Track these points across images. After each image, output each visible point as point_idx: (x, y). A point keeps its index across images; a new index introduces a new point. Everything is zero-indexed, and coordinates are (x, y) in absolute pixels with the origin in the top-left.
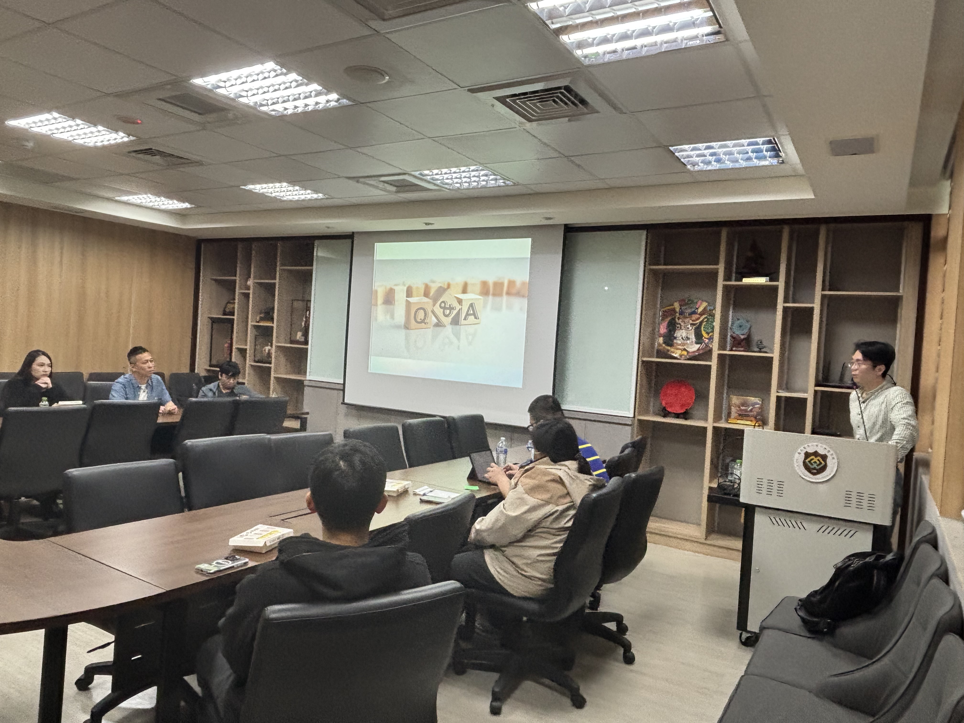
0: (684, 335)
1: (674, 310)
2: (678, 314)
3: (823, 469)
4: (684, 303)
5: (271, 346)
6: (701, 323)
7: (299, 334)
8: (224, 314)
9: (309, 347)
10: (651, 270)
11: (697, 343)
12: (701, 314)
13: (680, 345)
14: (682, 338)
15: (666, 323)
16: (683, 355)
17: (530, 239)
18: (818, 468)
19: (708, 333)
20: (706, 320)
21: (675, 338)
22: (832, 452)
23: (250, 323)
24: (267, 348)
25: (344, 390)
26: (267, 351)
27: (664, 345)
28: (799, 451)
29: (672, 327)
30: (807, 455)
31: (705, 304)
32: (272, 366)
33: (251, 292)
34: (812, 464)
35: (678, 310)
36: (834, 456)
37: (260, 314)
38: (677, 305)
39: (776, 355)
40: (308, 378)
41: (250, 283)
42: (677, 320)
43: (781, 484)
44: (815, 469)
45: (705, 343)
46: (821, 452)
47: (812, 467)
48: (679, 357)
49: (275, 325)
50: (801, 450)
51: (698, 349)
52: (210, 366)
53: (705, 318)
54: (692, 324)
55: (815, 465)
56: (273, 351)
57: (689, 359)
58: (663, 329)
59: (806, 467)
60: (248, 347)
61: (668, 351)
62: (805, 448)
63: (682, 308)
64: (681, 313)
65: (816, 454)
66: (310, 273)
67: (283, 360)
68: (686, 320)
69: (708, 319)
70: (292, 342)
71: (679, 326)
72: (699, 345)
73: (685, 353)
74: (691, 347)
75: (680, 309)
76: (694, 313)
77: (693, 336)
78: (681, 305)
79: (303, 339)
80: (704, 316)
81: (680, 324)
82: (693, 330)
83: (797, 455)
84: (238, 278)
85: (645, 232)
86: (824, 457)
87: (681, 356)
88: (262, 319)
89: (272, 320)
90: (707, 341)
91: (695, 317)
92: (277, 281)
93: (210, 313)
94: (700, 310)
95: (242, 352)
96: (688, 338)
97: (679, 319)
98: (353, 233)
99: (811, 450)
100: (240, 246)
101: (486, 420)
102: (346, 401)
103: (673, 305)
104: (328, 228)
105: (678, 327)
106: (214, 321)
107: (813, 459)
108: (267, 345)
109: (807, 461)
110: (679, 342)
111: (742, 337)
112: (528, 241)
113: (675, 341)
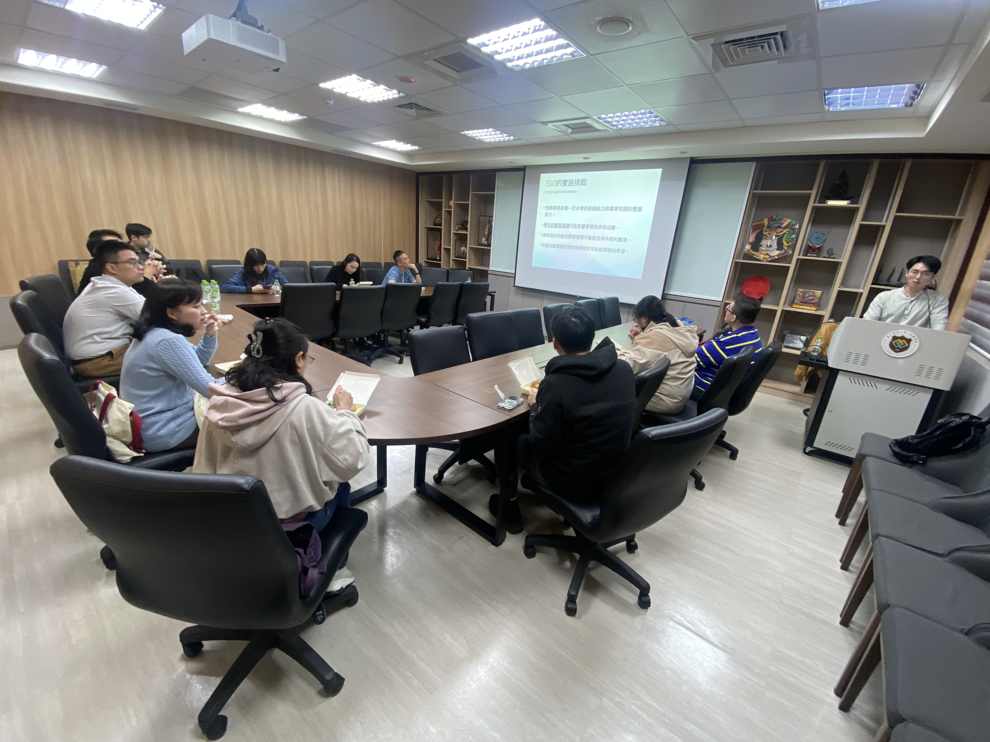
0: (769, 244)
1: (763, 225)
2: (765, 228)
3: (907, 348)
4: (771, 219)
5: (466, 247)
6: (784, 234)
7: (484, 239)
8: (435, 225)
9: (492, 248)
10: (754, 193)
11: (778, 250)
12: (785, 228)
13: (764, 251)
14: (767, 246)
15: (755, 234)
16: (766, 258)
17: (661, 170)
18: (901, 347)
19: (788, 243)
20: (788, 232)
21: (761, 245)
22: (916, 337)
23: (452, 232)
24: (463, 248)
25: (515, 278)
26: (463, 251)
27: (751, 251)
28: (888, 335)
29: (759, 238)
30: (895, 338)
31: (789, 221)
32: (467, 260)
33: (452, 210)
34: (897, 345)
35: (766, 224)
36: (918, 340)
37: (459, 225)
38: (766, 222)
39: (844, 260)
40: (491, 268)
41: (452, 203)
42: (764, 233)
43: (866, 357)
44: (898, 348)
45: (785, 250)
46: (908, 336)
47: (896, 347)
48: (762, 260)
49: (468, 233)
50: (891, 335)
51: (779, 255)
52: (428, 259)
53: (787, 231)
54: (776, 236)
55: (899, 346)
56: (467, 250)
57: (769, 261)
58: (752, 239)
59: (892, 346)
60: (451, 248)
61: (754, 255)
62: (894, 333)
63: (770, 223)
64: (768, 227)
65: (902, 338)
66: (493, 196)
67: (473, 257)
68: (772, 232)
69: (790, 232)
70: (479, 245)
71: (765, 236)
72: (780, 251)
73: (767, 257)
74: (773, 252)
75: (769, 223)
76: (779, 227)
77: (776, 245)
78: (769, 221)
79: (486, 243)
80: (786, 230)
81: (766, 235)
82: (776, 241)
83: (886, 338)
84: (443, 200)
85: (754, 164)
86: (909, 341)
87: (764, 259)
88: (459, 229)
89: (466, 229)
90: (786, 248)
91: (779, 230)
92: (470, 202)
93: (425, 224)
94: (784, 225)
95: (448, 251)
96: (771, 246)
97: (766, 231)
98: (525, 166)
99: (899, 335)
100: (444, 177)
101: (621, 301)
102: (516, 285)
103: (763, 221)
104: (510, 162)
105: (764, 238)
106: (429, 229)
107: (898, 341)
108: (463, 247)
109: (894, 342)
110: (763, 249)
111: (818, 246)
112: (659, 171)
113: (760, 248)
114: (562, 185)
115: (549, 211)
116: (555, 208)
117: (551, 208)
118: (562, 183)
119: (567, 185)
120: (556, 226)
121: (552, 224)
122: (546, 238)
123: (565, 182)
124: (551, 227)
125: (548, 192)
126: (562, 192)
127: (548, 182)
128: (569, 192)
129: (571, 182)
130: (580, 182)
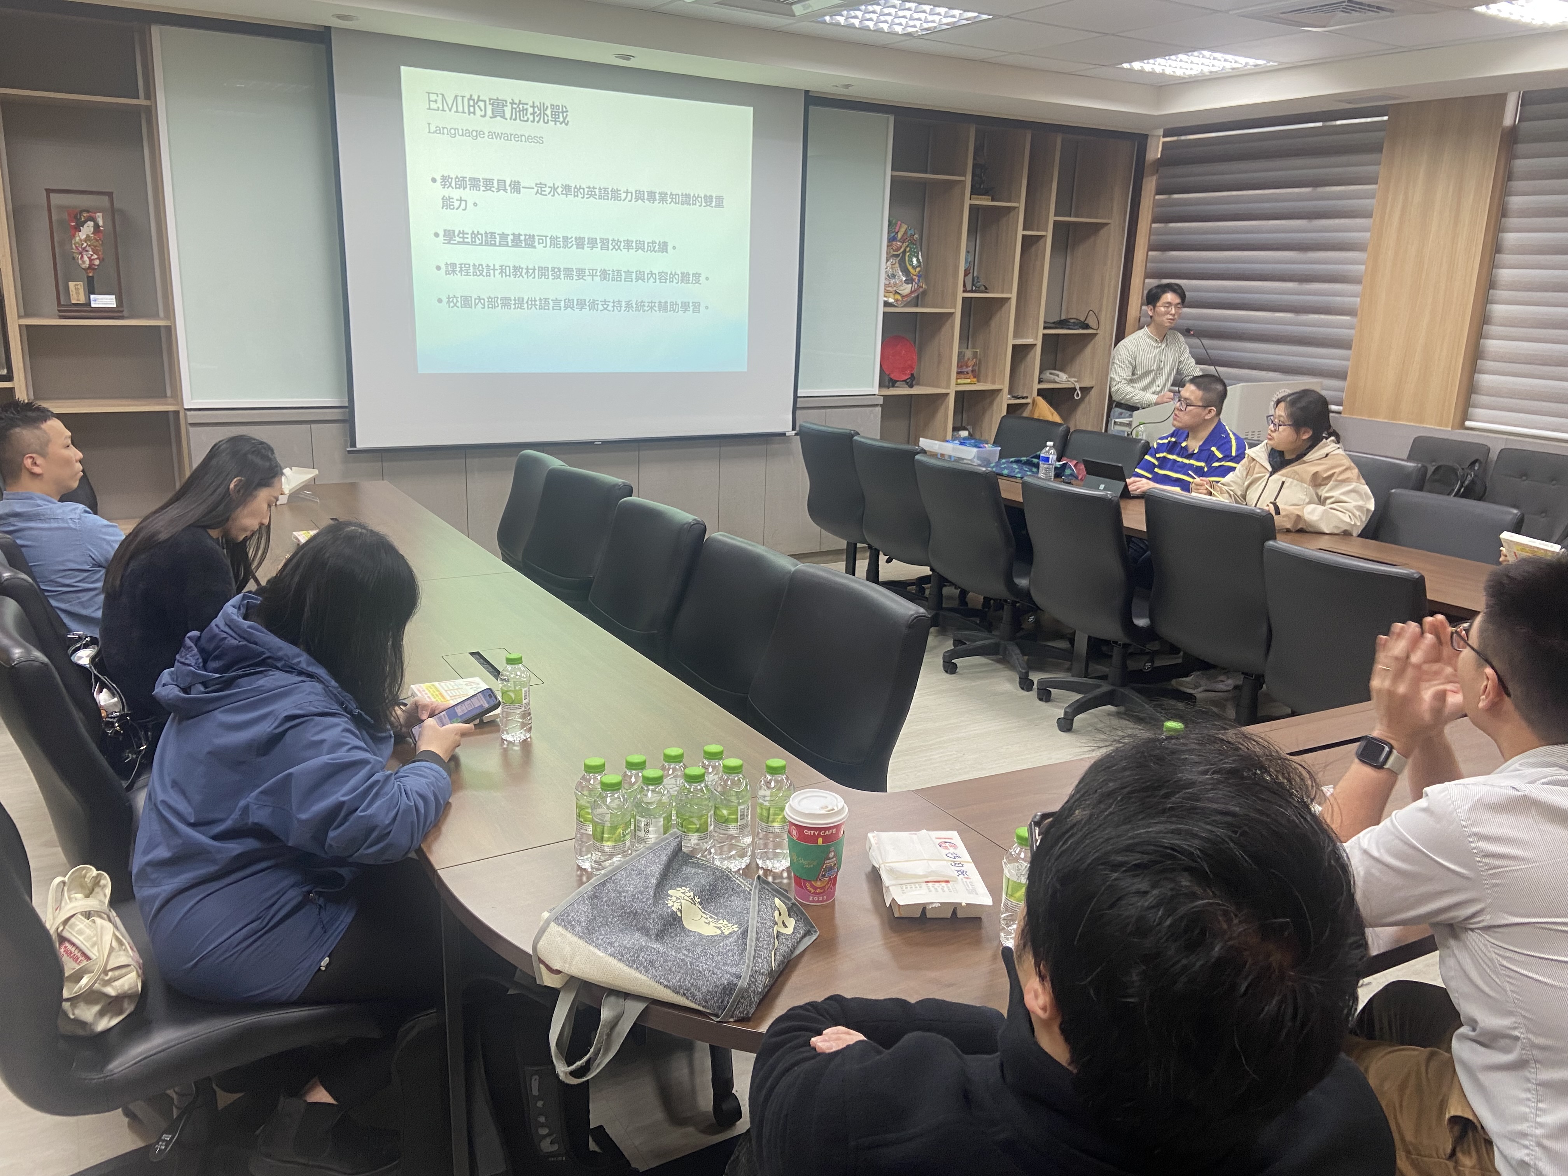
7: (78, 288)
14: (888, 276)
17: (751, 109)
25: (350, 421)
31: (904, 227)
40: (193, 402)
45: (916, 283)
51: (912, 292)
53: (907, 247)
57: (908, 306)
69: (911, 248)
70: (65, 312)
73: (899, 297)
77: (901, 274)
80: (905, 245)
85: (892, 118)
87: (896, 301)
91: (895, 245)
96: (894, 276)
98: (330, 28)
112: (748, 112)
114: (489, 113)
115: (455, 194)
116: (475, 183)
117: (461, 183)
118: (489, 108)
119: (508, 115)
120: (489, 239)
121: (475, 235)
122: (458, 278)
123: (498, 107)
124: (473, 243)
125: (439, 131)
126: (492, 135)
127: (433, 97)
128: (518, 137)
129: (519, 109)
130: (549, 112)
